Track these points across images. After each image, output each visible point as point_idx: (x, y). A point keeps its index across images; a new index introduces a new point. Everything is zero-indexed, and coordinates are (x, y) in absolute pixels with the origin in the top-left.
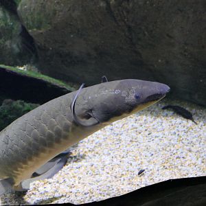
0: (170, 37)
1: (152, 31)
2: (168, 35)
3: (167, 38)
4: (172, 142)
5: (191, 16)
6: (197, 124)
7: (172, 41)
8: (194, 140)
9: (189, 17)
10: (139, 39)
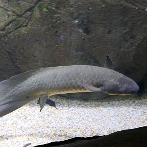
0: (34, 57)
1: (23, 54)
2: (33, 56)
3: (33, 57)
4: (38, 122)
5: (44, 43)
6: (57, 109)
7: (36, 59)
8: (53, 120)
9: (43, 44)
10: (17, 59)
